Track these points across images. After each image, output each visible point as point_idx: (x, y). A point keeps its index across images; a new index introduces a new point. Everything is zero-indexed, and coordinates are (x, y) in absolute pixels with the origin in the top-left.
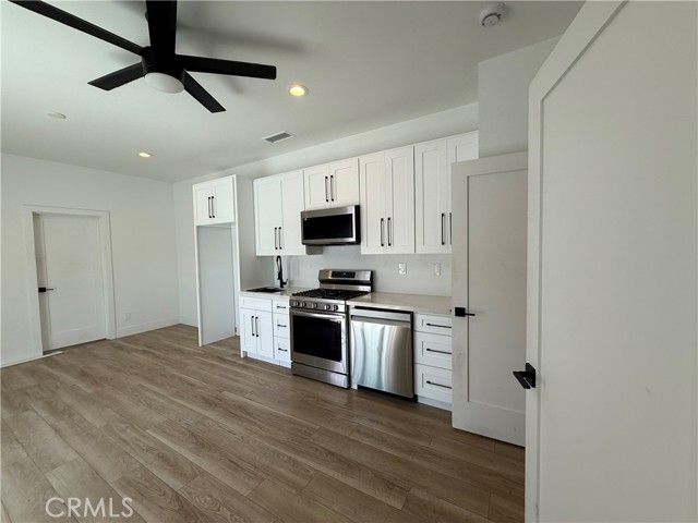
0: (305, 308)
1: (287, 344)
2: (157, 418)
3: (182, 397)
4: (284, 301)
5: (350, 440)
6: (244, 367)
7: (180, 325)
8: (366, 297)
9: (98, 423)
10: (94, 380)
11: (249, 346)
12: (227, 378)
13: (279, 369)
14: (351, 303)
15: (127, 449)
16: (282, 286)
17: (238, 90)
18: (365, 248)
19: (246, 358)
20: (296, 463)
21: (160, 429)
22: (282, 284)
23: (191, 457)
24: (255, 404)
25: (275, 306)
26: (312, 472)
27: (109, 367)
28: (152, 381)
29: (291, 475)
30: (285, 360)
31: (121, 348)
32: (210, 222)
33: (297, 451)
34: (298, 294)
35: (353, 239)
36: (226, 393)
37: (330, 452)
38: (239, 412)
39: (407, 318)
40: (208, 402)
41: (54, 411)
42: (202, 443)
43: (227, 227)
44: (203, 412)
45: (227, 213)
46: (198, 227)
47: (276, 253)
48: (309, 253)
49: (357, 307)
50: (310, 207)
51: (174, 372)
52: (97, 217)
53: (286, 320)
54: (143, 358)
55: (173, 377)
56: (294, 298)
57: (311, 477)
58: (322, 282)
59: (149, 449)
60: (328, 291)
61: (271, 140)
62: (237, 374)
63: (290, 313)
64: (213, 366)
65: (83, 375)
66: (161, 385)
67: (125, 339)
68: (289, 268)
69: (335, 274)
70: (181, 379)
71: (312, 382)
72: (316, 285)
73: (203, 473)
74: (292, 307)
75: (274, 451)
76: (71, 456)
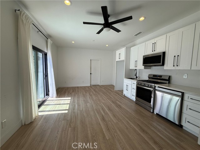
0: (141, 85)
1: (135, 94)
2: (103, 101)
3: (108, 99)
4: (135, 82)
5: (147, 125)
6: (123, 97)
7: (112, 85)
8: (165, 85)
9: (95, 99)
10: (96, 92)
11: (125, 93)
12: (118, 98)
13: (132, 101)
14: (157, 85)
15: (98, 104)
16: (136, 78)
17: (125, 25)
18: (166, 67)
19: (124, 96)
20: (128, 122)
21: (103, 103)
22: (136, 77)
23: (107, 111)
24: (123, 106)
25: (132, 83)
26: (132, 126)
27: (98, 90)
28: (104, 95)
29: (126, 124)
30: (134, 98)
31: (101, 87)
32: (119, 60)
33: (130, 120)
34: (139, 81)
35: (161, 64)
36: (117, 101)
37: (139, 125)
38: (119, 106)
39: (180, 94)
40: (113, 102)
41: (90, 94)
42: (110, 109)
43: (123, 61)
44: (112, 104)
45: (123, 58)
46: (117, 61)
47: (135, 68)
48: (145, 68)
49: (158, 87)
50: (146, 54)
51: (108, 94)
52: (99, 60)
53: (135, 87)
54: (104, 90)
55: (108, 95)
56: (138, 81)
57: (131, 127)
58: (149, 78)
59: (101, 106)
60: (150, 81)
61: (136, 35)
62: (121, 99)
63: (136, 86)
64: (117, 95)
65: (94, 90)
66: (106, 96)
67: (102, 85)
68: (139, 73)
69: (154, 76)
70: (109, 96)
71: (140, 107)
72: (147, 79)
73: (108, 114)
74: (137, 84)
75: (124, 118)
76: (90, 102)
